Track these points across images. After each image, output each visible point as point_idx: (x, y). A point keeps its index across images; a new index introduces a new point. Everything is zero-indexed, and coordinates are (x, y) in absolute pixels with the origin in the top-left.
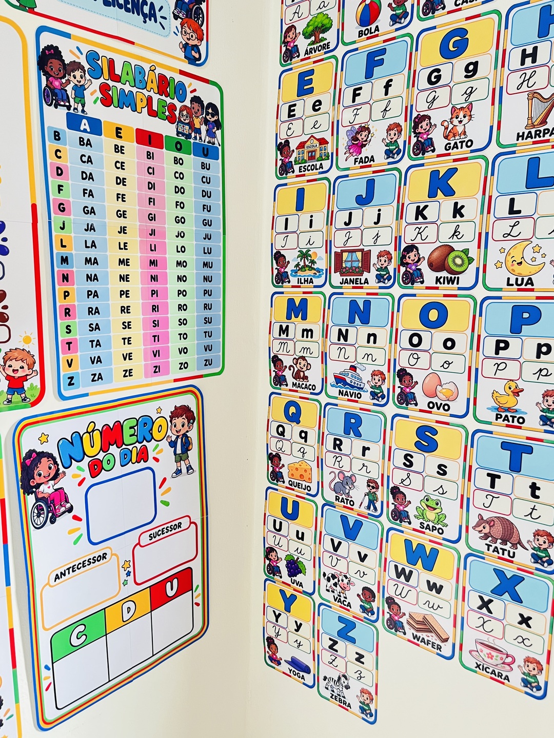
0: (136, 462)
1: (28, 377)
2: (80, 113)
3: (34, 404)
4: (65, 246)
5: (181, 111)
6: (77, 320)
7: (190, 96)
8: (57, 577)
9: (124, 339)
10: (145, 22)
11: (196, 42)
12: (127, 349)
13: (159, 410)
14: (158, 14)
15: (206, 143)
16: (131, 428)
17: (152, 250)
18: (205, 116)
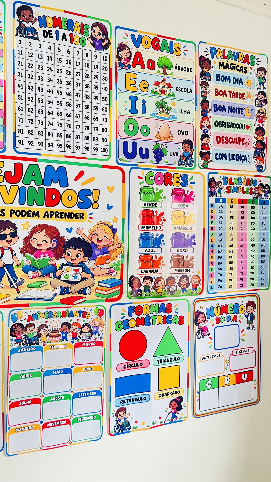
0: (232, 321)
1: (198, 285)
2: (220, 197)
3: (200, 294)
4: (212, 241)
5: (255, 189)
6: (214, 266)
7: (258, 183)
8: (203, 359)
9: (230, 273)
10: (243, 162)
11: (261, 164)
12: (231, 277)
13: (242, 302)
14: (247, 158)
15: (264, 199)
16: (231, 307)
17: (241, 241)
18: (264, 189)
